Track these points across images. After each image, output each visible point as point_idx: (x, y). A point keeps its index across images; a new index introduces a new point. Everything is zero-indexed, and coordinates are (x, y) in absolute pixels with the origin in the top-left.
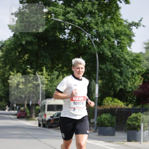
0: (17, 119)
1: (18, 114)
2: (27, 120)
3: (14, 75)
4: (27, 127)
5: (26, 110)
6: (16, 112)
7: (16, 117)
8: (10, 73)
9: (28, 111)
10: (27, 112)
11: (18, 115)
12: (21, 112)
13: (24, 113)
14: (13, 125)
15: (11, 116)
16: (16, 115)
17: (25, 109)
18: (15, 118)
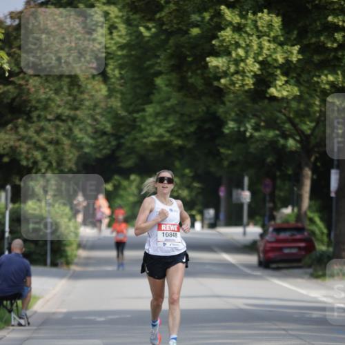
0: (258, 273)
1: (261, 246)
2: (315, 276)
3: (238, 29)
4: (316, 314)
5: (312, 221)
6: (254, 231)
7: (253, 259)
8: (219, 14)
9: (319, 226)
10: (313, 233)
11: (265, 252)
12: (278, 230)
13: (298, 236)
14: (240, 304)
15: (227, 257)
16: (250, 248)
17: (299, 217)
18: (250, 266)
